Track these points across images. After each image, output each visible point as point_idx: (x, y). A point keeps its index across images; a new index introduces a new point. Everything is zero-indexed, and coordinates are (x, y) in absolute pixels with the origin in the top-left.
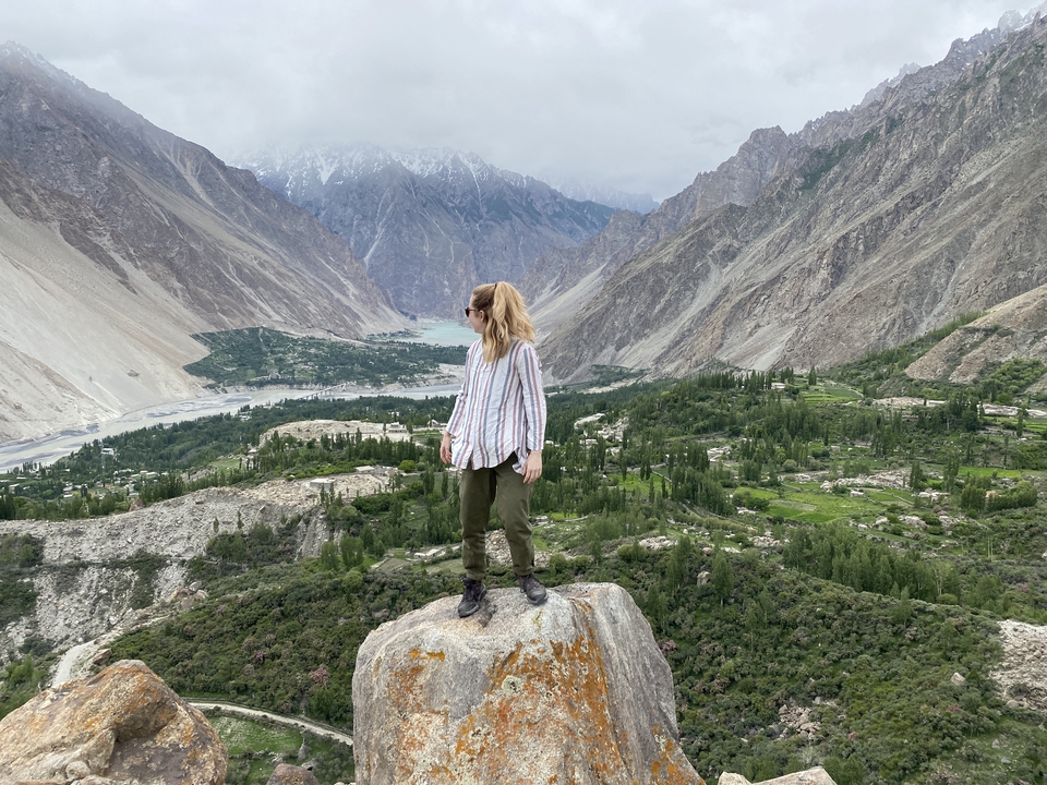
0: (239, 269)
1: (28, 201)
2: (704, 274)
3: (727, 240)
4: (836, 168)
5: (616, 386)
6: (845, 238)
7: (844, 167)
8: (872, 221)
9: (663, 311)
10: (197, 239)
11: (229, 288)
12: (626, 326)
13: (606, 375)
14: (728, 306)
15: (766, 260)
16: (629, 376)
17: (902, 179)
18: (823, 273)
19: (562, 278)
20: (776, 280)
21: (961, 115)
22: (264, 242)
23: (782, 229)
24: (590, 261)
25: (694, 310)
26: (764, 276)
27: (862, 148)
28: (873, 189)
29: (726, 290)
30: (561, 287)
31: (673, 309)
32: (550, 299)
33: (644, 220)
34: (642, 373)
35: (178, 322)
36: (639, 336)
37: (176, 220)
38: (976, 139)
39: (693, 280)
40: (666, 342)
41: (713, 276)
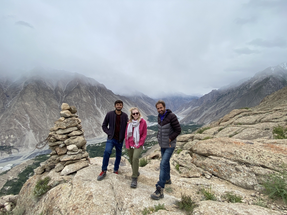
0: (149, 108)
1: (132, 103)
2: (203, 112)
3: (206, 108)
4: (221, 99)
5: (193, 124)
6: (218, 111)
7: (222, 99)
8: (221, 109)
9: (198, 116)
10: (145, 105)
11: (148, 111)
12: (194, 117)
13: (192, 123)
14: (205, 116)
15: (211, 111)
16: (193, 123)
17: (226, 103)
18: (215, 114)
19: (186, 107)
20: (210, 114)
21: (234, 96)
22: (149, 104)
23: (213, 106)
24: (190, 106)
25: (202, 116)
26: (210, 113)
27: (224, 96)
28: (223, 104)
29: (206, 114)
30: (186, 108)
31: (199, 116)
32: (184, 110)
33: (197, 100)
34: (195, 123)
35: (145, 115)
36: (195, 119)
37: (142, 103)
38: (235, 99)
39: (202, 112)
40: (198, 119)
41: (205, 112)
